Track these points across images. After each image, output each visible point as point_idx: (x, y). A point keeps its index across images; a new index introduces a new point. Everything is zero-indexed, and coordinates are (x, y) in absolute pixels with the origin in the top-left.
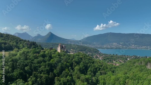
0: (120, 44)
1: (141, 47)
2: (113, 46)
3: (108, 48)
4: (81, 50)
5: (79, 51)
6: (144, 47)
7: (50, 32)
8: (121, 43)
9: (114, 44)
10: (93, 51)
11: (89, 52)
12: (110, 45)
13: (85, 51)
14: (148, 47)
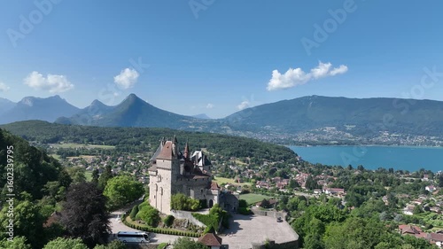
0: (345, 131)
1: (411, 137)
2: (325, 137)
3: (314, 144)
4: (238, 153)
5: (231, 155)
6: (419, 139)
7: (133, 95)
8: (349, 128)
9: (328, 129)
10: (278, 156)
11: (267, 158)
12: (315, 133)
13: (251, 156)
14: (432, 138)
